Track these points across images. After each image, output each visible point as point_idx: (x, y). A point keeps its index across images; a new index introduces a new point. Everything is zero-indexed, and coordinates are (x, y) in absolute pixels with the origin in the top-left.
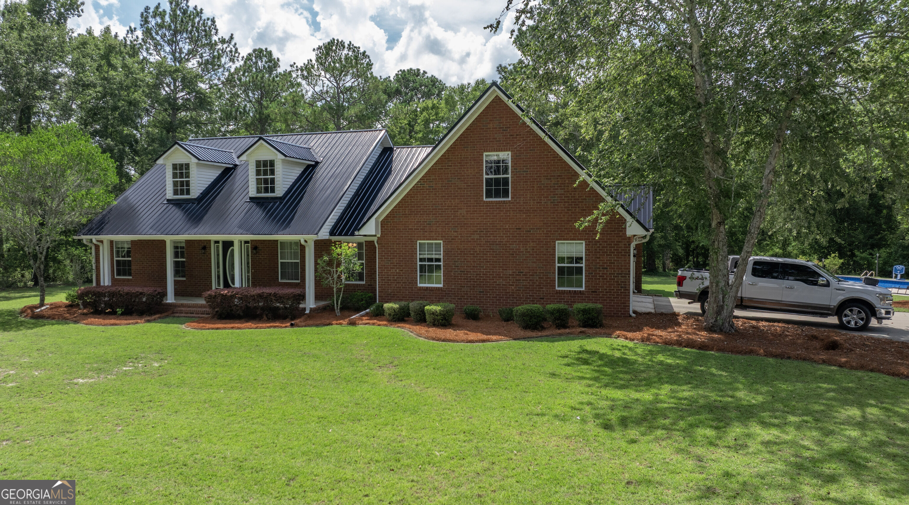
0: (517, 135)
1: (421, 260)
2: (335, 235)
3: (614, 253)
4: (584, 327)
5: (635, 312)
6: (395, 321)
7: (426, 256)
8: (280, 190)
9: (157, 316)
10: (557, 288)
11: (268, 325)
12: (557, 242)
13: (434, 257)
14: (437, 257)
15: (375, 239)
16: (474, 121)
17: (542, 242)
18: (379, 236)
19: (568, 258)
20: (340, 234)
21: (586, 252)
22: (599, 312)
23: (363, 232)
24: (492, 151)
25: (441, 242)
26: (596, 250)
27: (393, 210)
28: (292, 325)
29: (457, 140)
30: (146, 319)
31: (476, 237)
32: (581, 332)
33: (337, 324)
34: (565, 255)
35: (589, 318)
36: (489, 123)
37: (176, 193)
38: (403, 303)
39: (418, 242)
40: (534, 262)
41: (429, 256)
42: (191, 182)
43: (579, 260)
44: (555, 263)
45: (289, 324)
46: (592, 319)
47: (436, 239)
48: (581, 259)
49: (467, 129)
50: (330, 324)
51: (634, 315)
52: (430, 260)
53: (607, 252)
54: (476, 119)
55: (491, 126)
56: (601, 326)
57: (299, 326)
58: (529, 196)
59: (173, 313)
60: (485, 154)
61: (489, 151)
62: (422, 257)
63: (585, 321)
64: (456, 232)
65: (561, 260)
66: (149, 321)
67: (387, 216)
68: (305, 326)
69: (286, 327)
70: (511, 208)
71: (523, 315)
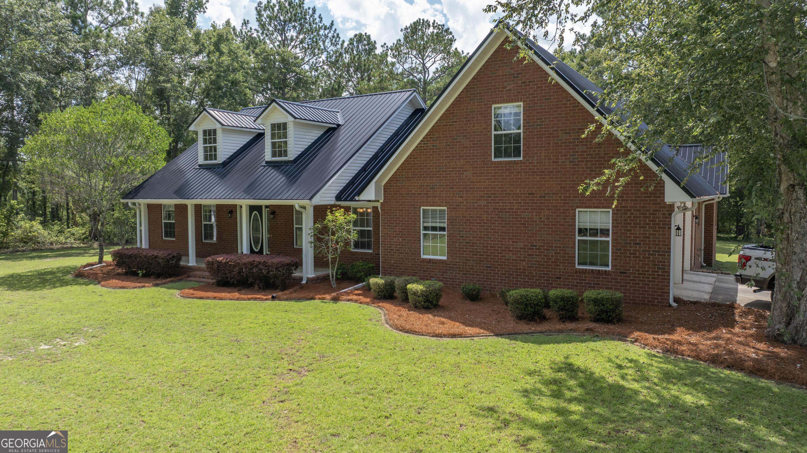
0: (530, 82)
1: (426, 228)
2: (341, 200)
3: (650, 224)
4: (596, 320)
5: (676, 300)
6: (380, 299)
7: (430, 225)
8: (292, 155)
9: (169, 280)
10: (577, 267)
11: (250, 296)
12: (577, 210)
13: (438, 225)
14: (442, 225)
15: (378, 205)
16: (481, 69)
17: (559, 210)
18: (382, 201)
19: (591, 229)
20: (346, 200)
21: (613, 223)
22: (617, 303)
23: (364, 196)
24: (501, 103)
25: (445, 208)
26: (626, 220)
27: (395, 172)
28: (273, 298)
29: (462, 92)
30: (155, 282)
31: (483, 203)
32: (587, 330)
33: (320, 299)
34: (588, 226)
35: (602, 311)
36: (498, 70)
37: (206, 159)
38: (390, 278)
39: (422, 208)
40: (550, 234)
41: (434, 225)
42: (217, 148)
43: (605, 232)
44: (575, 235)
45: (270, 297)
46: (607, 312)
47: (440, 206)
48: (608, 230)
49: (473, 78)
50: (313, 298)
51: (675, 305)
52: (434, 229)
53: (640, 224)
54: (483, 66)
55: (500, 73)
56: (619, 320)
57: (280, 300)
58: (543, 154)
59: (189, 276)
60: (494, 106)
61: (498, 103)
62: (426, 225)
63: (598, 315)
64: (461, 197)
65: (582, 231)
66: (156, 285)
67: (390, 180)
68: (286, 300)
69: (267, 299)
70: (522, 169)
71: (517, 302)
